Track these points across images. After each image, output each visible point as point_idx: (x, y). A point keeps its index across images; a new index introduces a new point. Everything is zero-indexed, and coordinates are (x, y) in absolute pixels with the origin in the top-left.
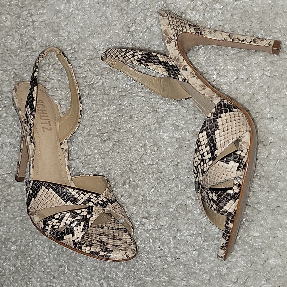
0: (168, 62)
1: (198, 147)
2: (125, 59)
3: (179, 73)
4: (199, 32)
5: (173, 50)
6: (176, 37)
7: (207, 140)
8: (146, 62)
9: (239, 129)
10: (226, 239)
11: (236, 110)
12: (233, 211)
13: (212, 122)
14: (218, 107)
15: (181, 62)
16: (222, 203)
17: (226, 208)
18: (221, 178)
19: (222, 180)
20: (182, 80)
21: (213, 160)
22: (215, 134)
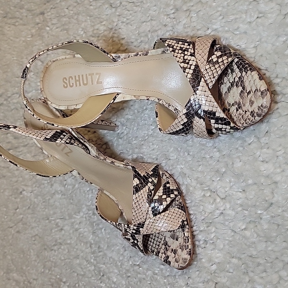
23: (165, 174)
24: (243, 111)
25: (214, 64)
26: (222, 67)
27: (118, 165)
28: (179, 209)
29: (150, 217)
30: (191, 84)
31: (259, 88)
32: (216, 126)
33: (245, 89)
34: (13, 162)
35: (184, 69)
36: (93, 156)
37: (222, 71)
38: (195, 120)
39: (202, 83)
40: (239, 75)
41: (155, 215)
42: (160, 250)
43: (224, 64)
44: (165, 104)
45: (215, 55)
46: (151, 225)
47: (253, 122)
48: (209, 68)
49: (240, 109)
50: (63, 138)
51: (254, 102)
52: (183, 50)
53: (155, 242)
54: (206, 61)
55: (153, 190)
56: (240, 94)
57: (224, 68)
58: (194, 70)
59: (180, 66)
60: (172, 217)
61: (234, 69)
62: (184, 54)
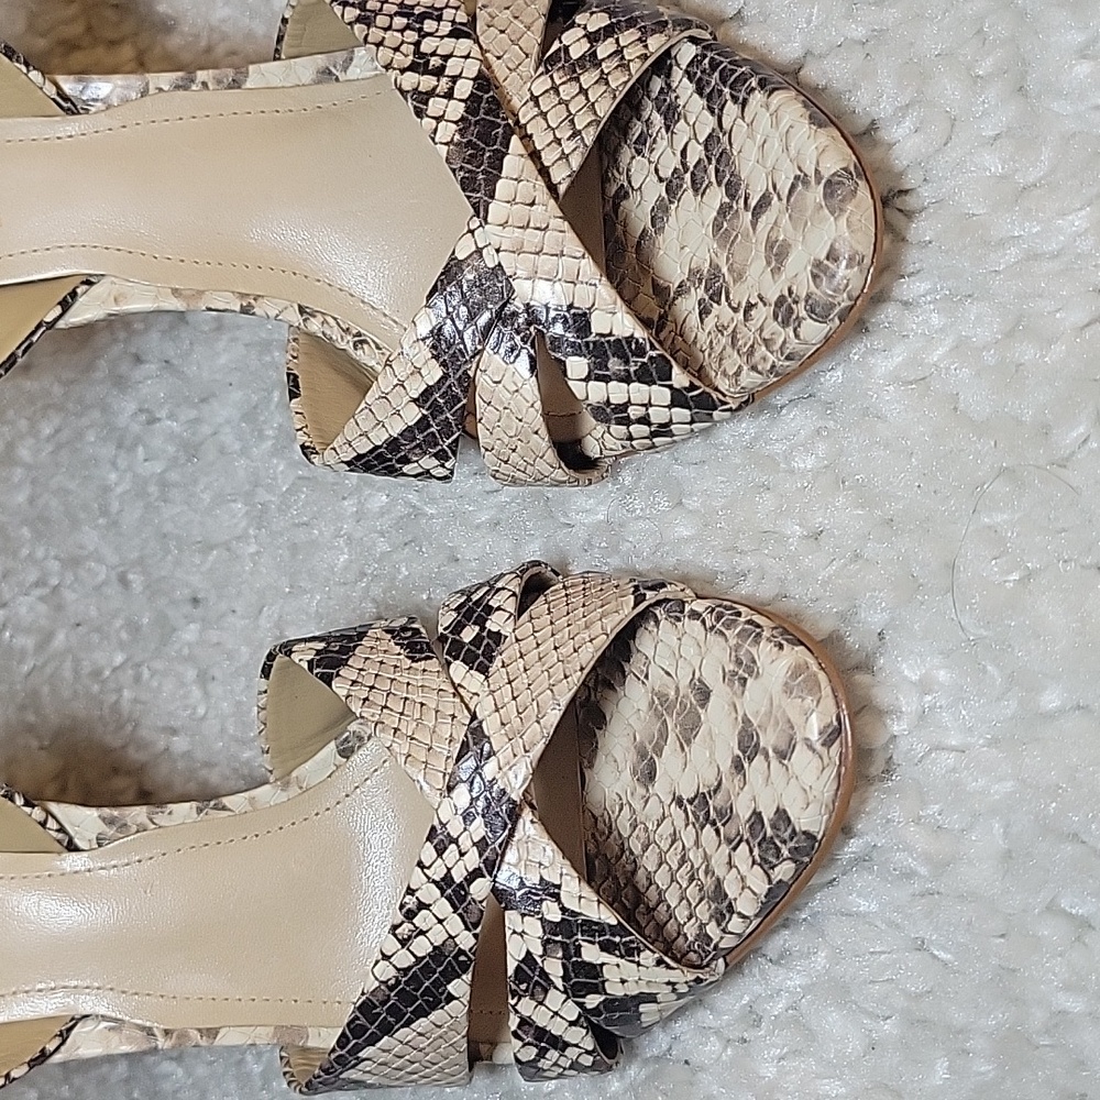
24: (735, 310)
25: (575, 71)
26: (617, 80)
30: (454, 171)
31: (813, 167)
32: (597, 392)
33: (741, 192)
35: (421, 98)
37: (615, 97)
38: (482, 367)
39: (514, 160)
40: (707, 124)
43: (624, 66)
44: (336, 334)
45: (579, 26)
47: (788, 358)
48: (552, 88)
49: (718, 303)
51: (790, 245)
52: (413, 14)
54: (534, 56)
56: (717, 226)
57: (626, 83)
58: (472, 103)
59: (400, 90)
61: (681, 102)
62: (421, 29)
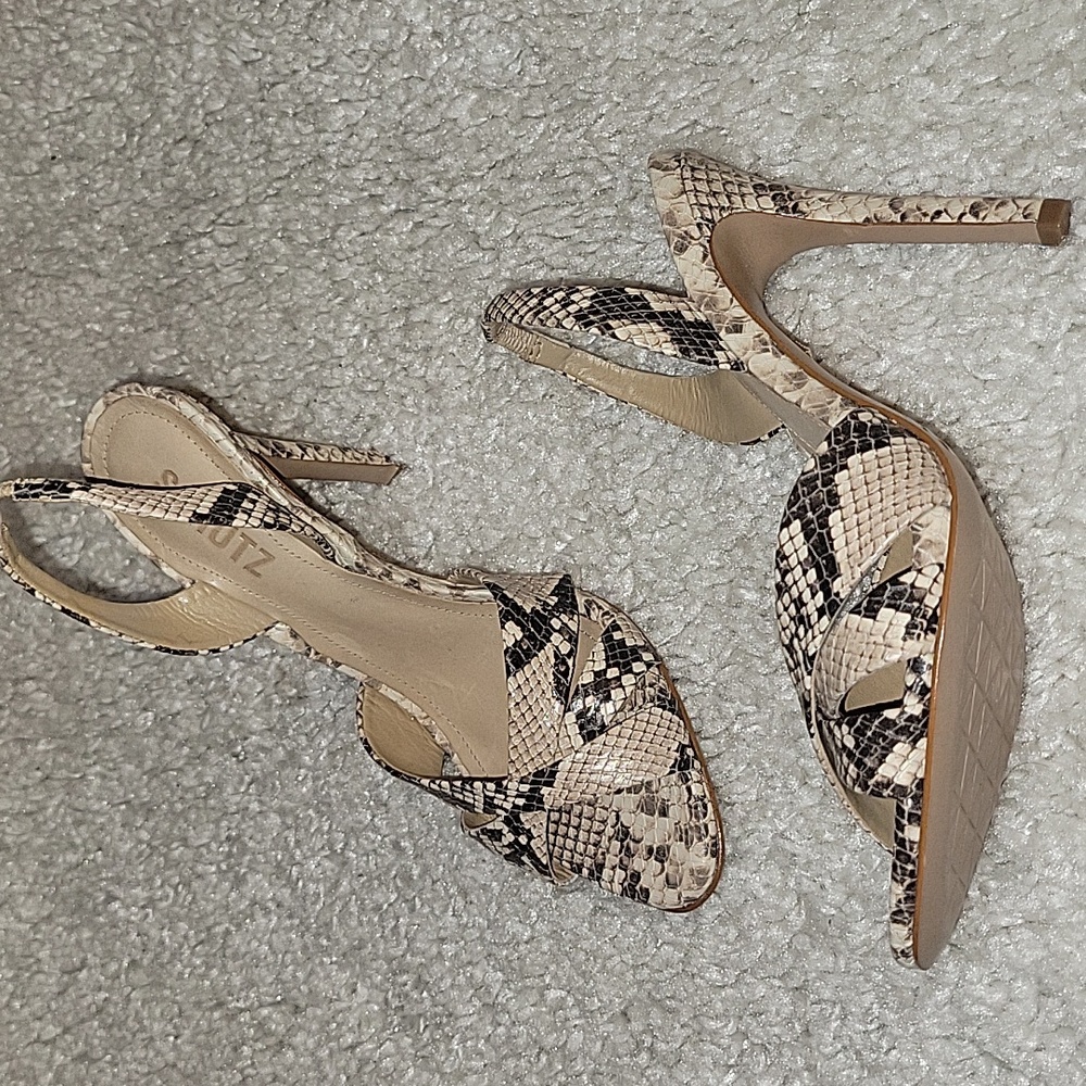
0: (679, 312)
1: (783, 577)
2: (540, 316)
3: (721, 343)
4: (790, 206)
5: (695, 272)
6: (705, 228)
7: (805, 547)
8: (604, 319)
9: (908, 499)
10: (906, 884)
11: (901, 439)
12: (911, 780)
13: (817, 487)
14: (835, 436)
15: (724, 307)
16: (872, 755)
17: (884, 771)
18: (856, 670)
19: (859, 675)
20: (729, 367)
21: (832, 615)
22: (831, 524)
23: (597, 604)
27: (432, 588)
28: (664, 708)
29: (573, 747)
34: (73, 611)
36: (347, 568)
41: (589, 737)
42: (604, 859)
46: (580, 773)
50: (252, 510)
53: (582, 836)
55: (569, 655)
60: (644, 739)
